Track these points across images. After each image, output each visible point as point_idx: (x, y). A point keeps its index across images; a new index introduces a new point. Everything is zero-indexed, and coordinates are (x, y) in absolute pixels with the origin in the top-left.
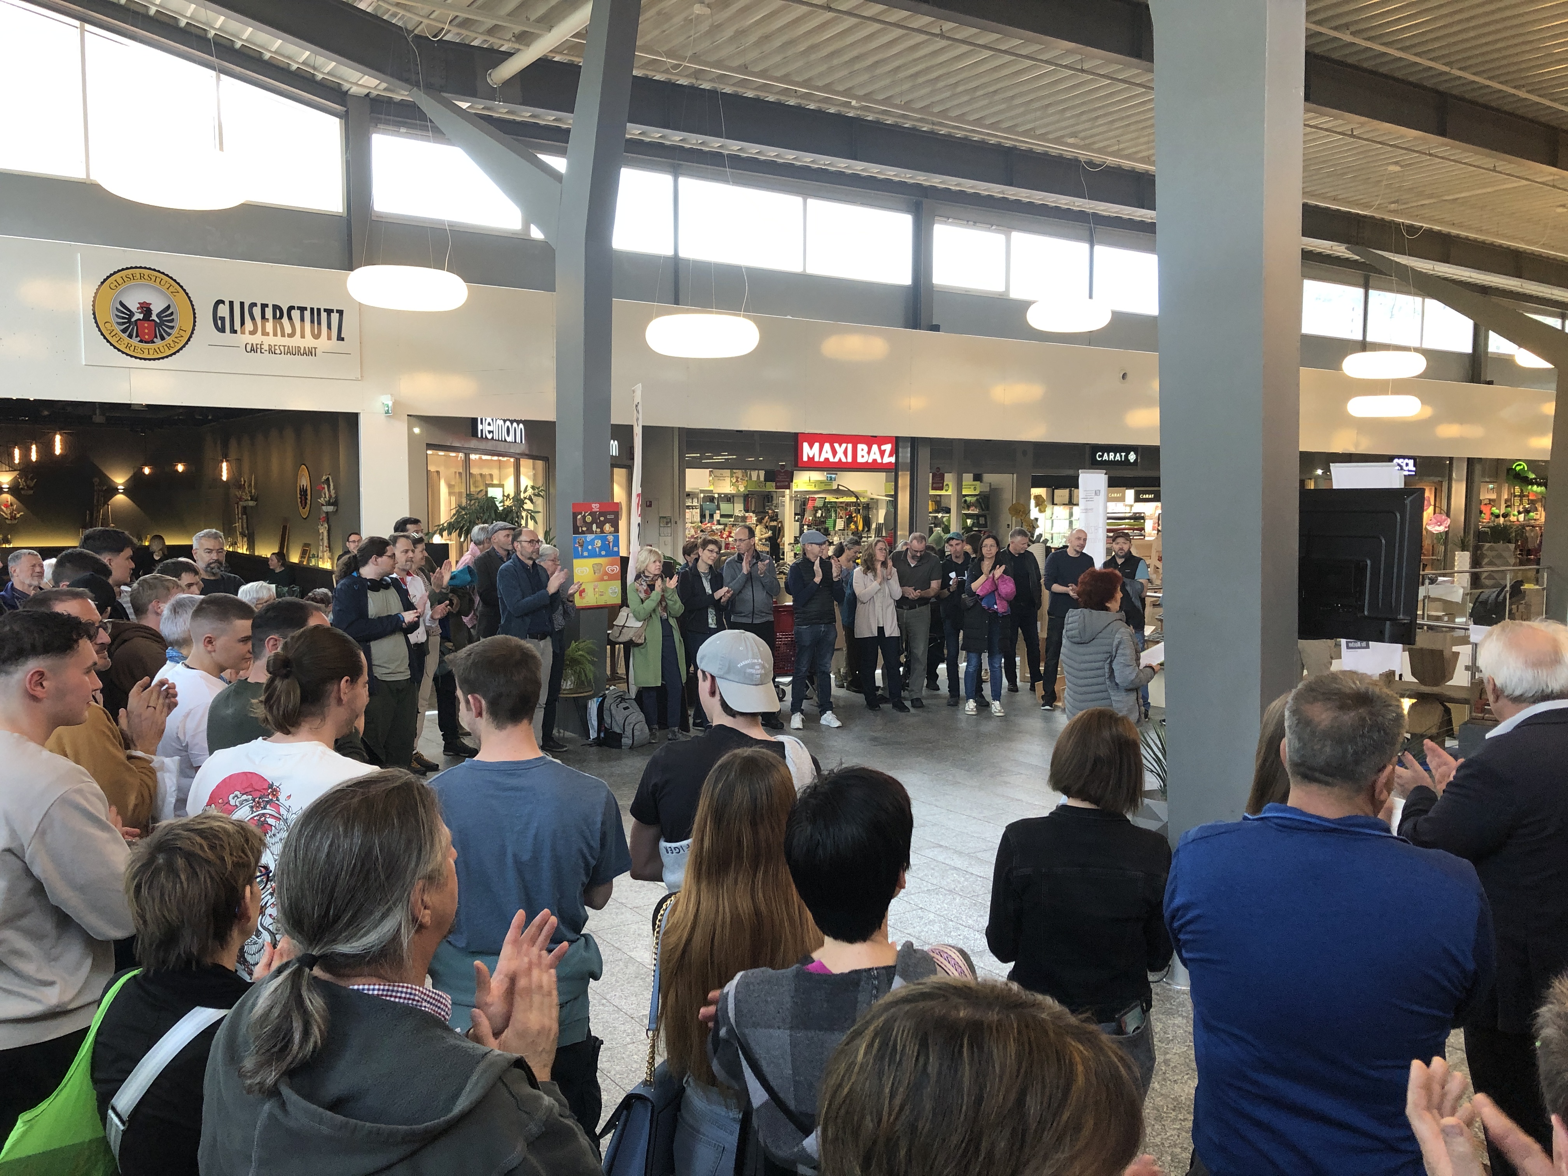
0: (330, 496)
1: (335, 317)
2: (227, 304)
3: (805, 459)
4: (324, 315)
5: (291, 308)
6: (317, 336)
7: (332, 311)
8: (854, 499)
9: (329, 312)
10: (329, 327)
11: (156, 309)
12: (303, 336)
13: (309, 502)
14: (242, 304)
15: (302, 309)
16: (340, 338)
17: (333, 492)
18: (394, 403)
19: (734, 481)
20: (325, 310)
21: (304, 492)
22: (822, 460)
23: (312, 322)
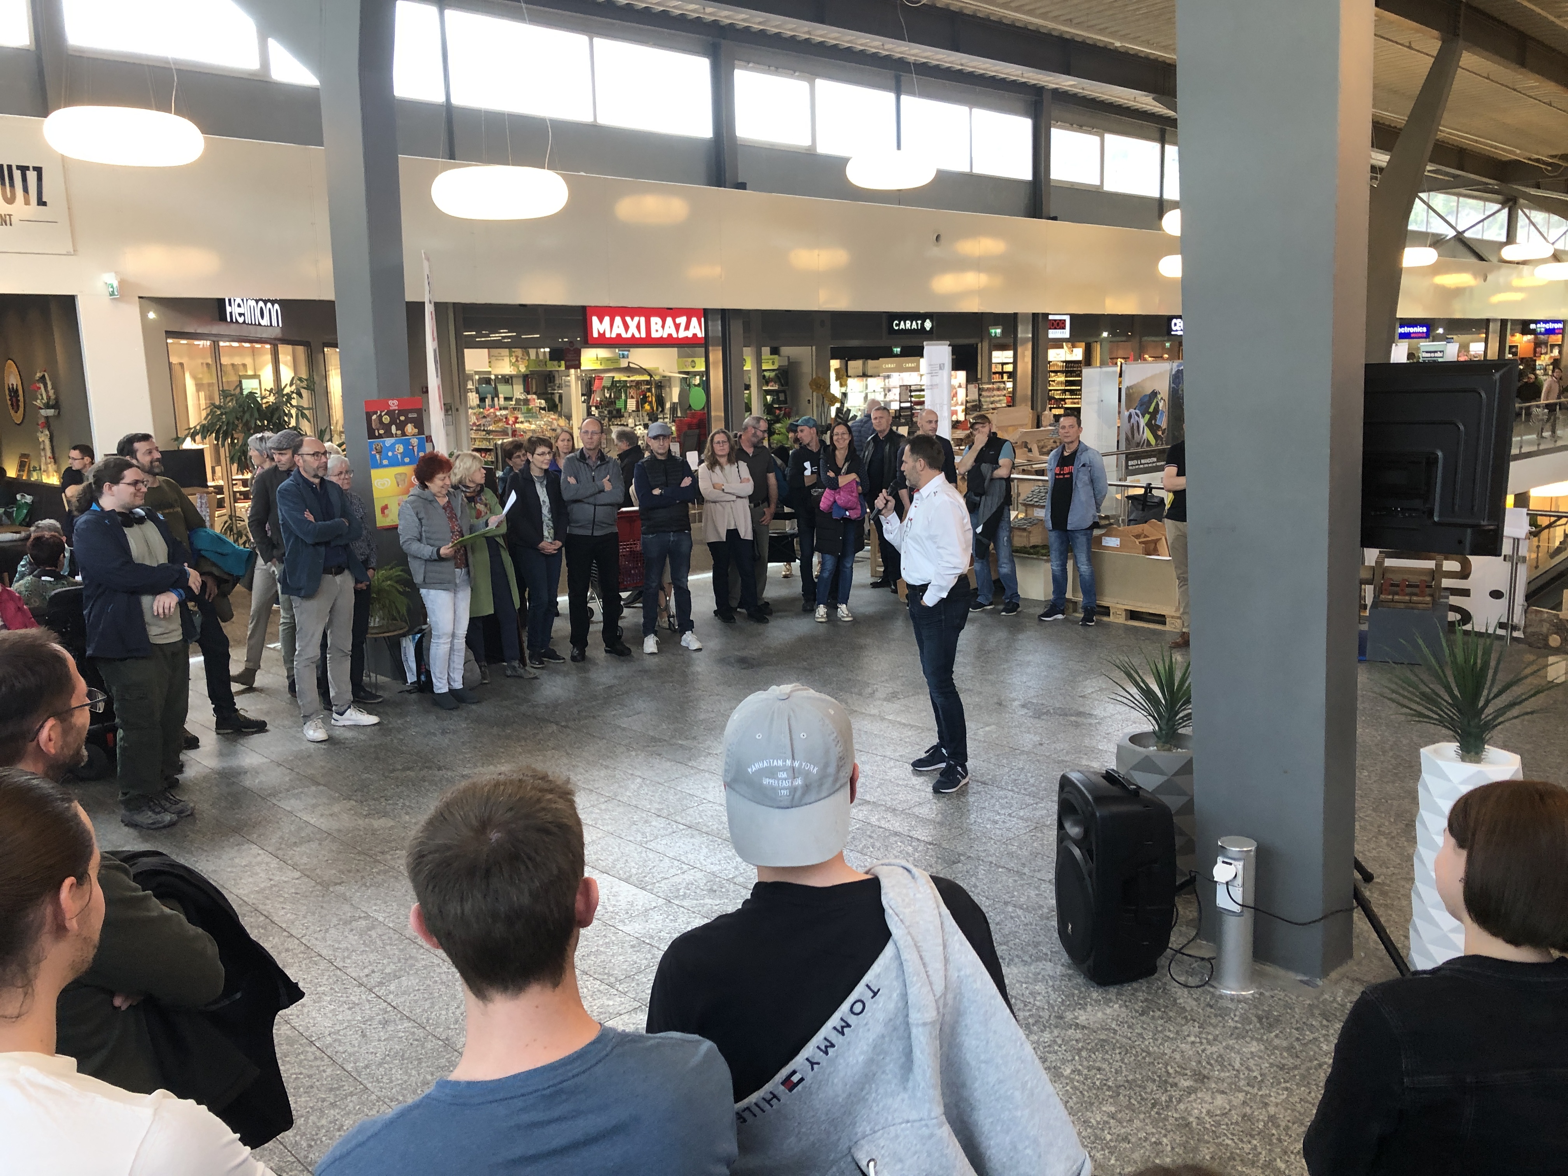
0: (49, 398)
3: (595, 335)
8: (648, 378)
10: (26, 190)
13: (21, 404)
16: (41, 203)
17: (51, 392)
18: (119, 283)
19: (513, 361)
21: (14, 392)
22: (614, 335)
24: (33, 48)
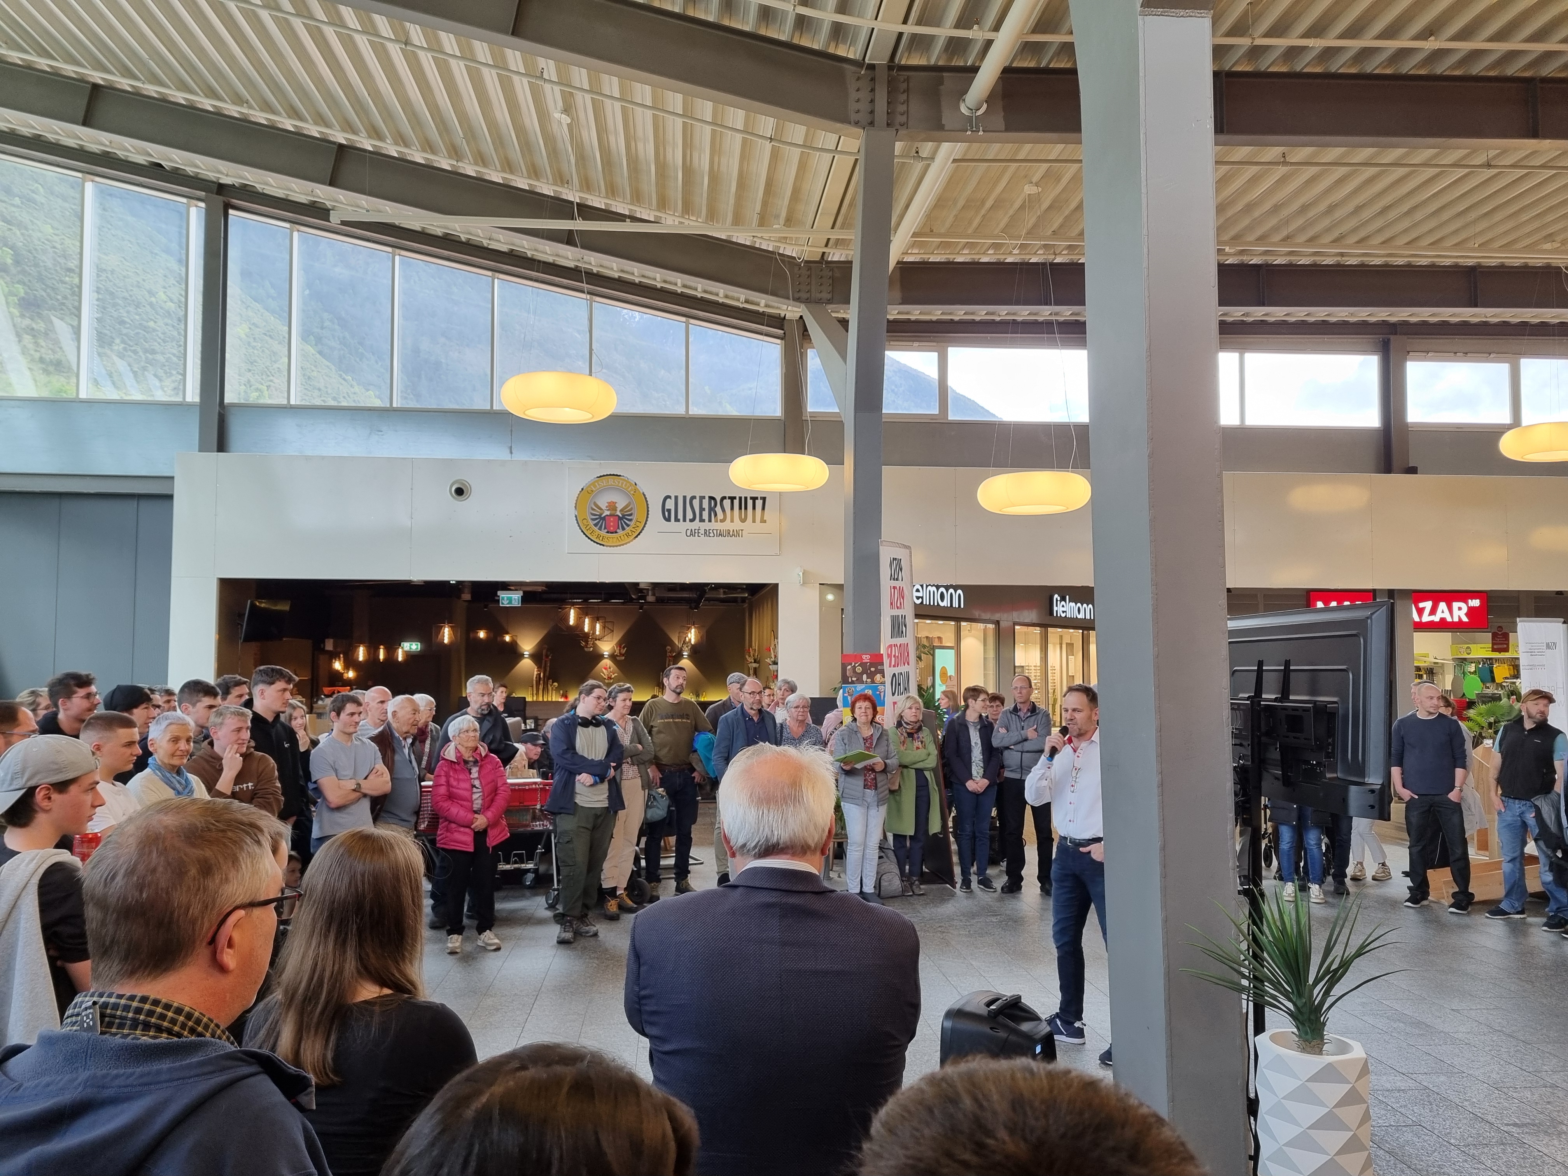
0: (774, 657)
1: (759, 503)
2: (673, 498)
4: (750, 502)
5: (723, 498)
6: (743, 520)
7: (757, 498)
9: (754, 499)
10: (754, 513)
11: (620, 506)
12: (732, 521)
14: (685, 497)
15: (732, 499)
16: (763, 520)
18: (804, 573)
20: (751, 498)
23: (740, 508)
24: (783, 418)
